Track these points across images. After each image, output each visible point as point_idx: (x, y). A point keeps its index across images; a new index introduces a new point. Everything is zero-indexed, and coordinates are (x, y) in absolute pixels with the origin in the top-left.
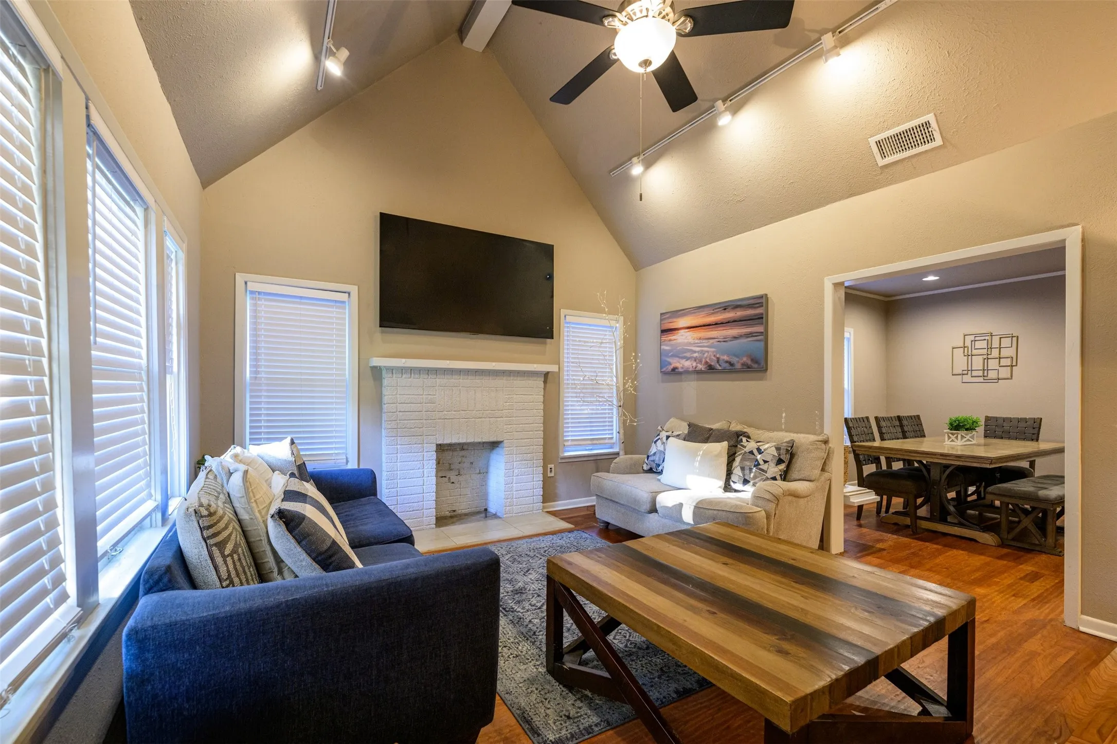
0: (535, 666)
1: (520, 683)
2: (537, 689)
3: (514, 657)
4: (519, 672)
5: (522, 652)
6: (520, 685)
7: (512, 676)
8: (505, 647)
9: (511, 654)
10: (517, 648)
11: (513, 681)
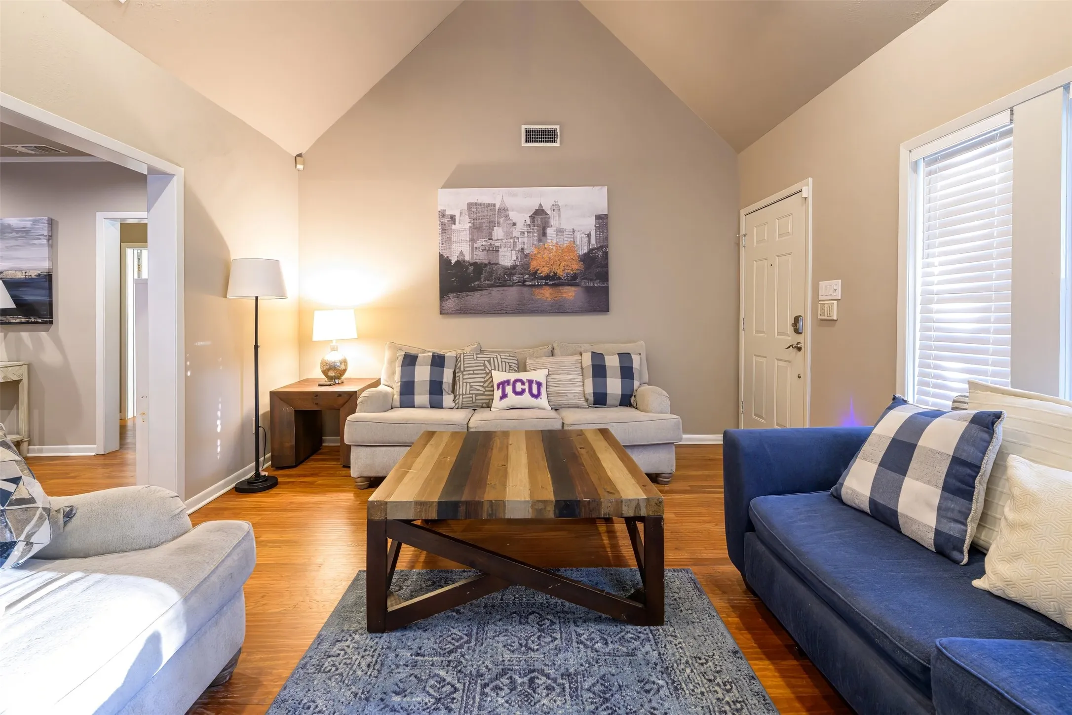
0: (676, 636)
1: (697, 622)
2: (681, 611)
3: (700, 659)
4: (696, 635)
5: (687, 662)
6: (698, 621)
7: (705, 633)
8: (710, 680)
9: (702, 664)
10: (692, 671)
11: (705, 627)
